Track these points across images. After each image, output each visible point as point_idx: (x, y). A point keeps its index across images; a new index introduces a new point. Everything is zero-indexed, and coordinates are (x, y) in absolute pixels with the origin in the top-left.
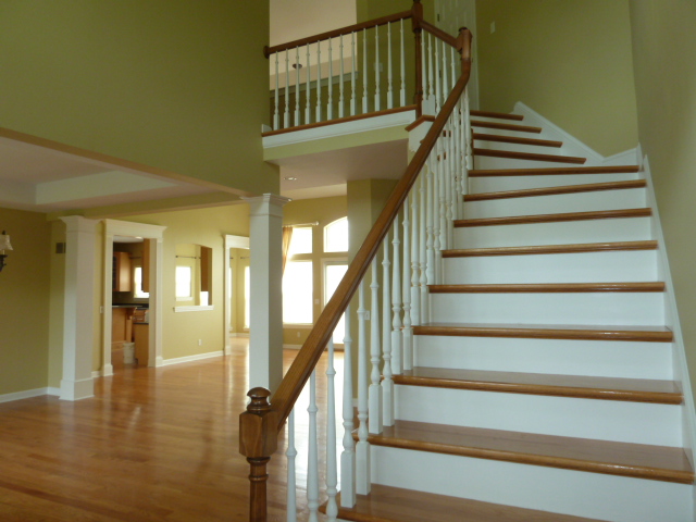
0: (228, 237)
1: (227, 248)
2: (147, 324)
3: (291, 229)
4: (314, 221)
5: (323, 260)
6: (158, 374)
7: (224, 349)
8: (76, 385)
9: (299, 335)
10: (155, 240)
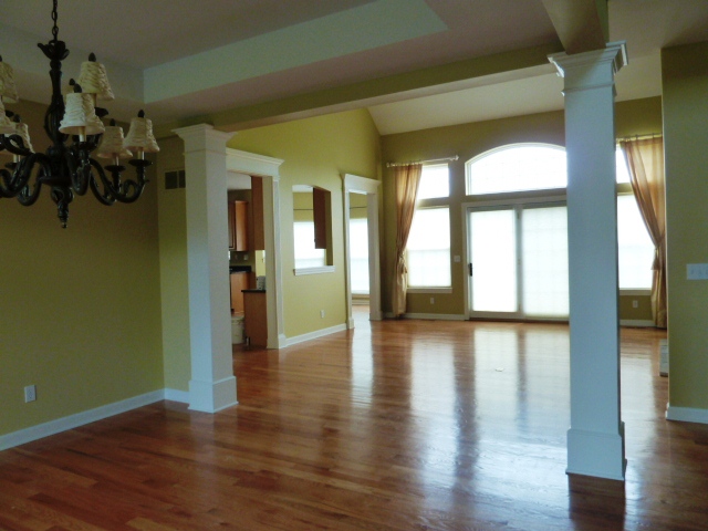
0: (348, 177)
1: (346, 192)
2: (264, 292)
3: (420, 167)
4: (453, 155)
5: (465, 205)
6: (282, 357)
7: (347, 322)
8: (215, 388)
9: (432, 301)
10: (271, 178)
